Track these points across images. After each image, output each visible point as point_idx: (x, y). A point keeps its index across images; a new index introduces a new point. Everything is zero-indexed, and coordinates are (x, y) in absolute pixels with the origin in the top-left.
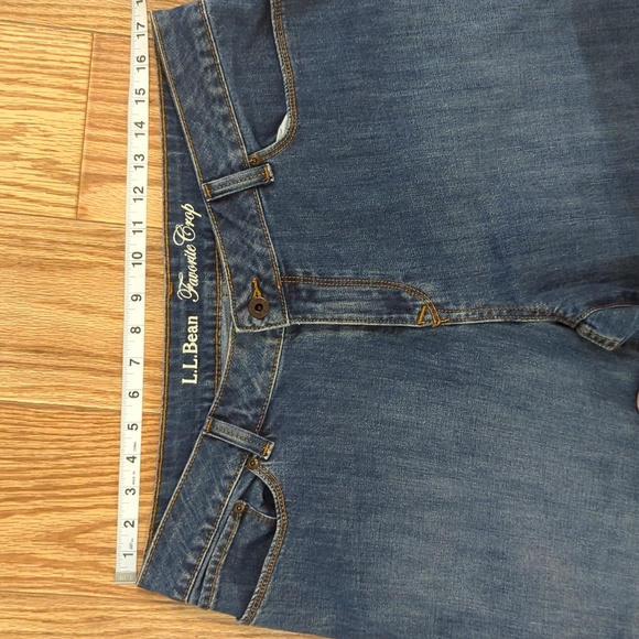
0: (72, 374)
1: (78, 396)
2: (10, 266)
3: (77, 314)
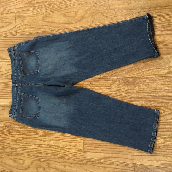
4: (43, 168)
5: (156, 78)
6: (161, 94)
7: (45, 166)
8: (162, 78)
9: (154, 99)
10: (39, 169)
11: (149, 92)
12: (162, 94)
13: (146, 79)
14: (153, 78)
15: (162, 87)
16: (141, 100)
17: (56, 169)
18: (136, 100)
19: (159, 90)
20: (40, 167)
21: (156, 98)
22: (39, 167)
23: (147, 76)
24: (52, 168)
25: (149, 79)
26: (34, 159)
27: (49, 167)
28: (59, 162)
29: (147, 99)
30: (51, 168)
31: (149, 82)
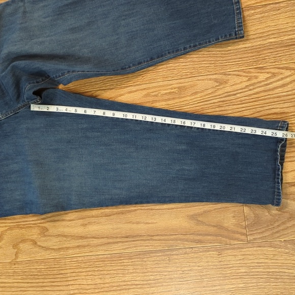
0: (138, 242)
1: (141, 248)
2: (114, 215)
3: (135, 225)
4: (32, 240)
5: (274, 6)
6: (286, 38)
7: (34, 237)
8: (286, 5)
9: (272, 51)
10: (21, 245)
11: (260, 37)
12: (290, 37)
13: (253, 12)
14: (268, 7)
15: (287, 23)
16: (245, 56)
17: (65, 236)
18: (235, 57)
19: (282, 29)
20: (24, 241)
21: (277, 48)
22: (21, 242)
23: (254, 4)
24: (54, 236)
25: (259, 10)
26: (6, 226)
27: (45, 236)
28: (70, 221)
29: (258, 52)
30: (51, 236)
31: (259, 16)
